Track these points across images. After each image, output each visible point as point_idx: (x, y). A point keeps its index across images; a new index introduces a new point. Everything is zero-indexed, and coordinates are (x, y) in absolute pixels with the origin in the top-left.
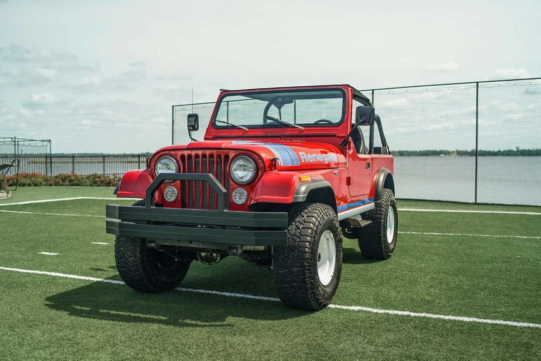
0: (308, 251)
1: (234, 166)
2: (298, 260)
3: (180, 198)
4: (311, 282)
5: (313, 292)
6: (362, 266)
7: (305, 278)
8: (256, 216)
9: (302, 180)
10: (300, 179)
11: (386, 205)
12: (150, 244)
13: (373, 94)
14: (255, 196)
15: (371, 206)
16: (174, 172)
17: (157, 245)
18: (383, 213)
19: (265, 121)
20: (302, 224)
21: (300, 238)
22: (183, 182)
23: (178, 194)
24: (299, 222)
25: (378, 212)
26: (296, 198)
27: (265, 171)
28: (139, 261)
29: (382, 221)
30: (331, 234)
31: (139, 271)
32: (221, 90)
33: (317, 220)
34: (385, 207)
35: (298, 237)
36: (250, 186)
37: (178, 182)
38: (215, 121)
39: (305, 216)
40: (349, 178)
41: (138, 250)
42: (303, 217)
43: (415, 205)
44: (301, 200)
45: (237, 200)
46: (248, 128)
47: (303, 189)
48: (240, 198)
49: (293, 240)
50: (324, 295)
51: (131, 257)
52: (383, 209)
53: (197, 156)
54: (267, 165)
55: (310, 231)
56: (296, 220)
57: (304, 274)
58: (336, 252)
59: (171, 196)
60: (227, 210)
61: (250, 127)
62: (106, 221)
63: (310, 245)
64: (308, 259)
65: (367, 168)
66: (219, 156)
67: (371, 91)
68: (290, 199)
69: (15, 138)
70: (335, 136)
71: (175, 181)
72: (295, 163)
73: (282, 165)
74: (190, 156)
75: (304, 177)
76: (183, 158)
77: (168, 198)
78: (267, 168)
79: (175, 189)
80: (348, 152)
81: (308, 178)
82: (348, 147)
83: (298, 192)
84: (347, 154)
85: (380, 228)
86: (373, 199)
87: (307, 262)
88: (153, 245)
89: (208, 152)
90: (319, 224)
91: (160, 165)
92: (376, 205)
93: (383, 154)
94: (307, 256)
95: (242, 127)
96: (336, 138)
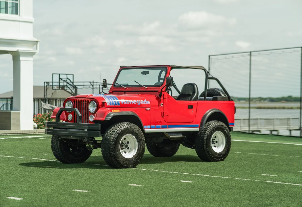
0: (112, 141)
1: (90, 105)
2: (108, 144)
3: (73, 119)
8: (88, 125)
9: (113, 112)
10: (111, 111)
11: (209, 129)
15: (197, 129)
16: (71, 107)
17: (61, 138)
18: (206, 134)
23: (73, 117)
24: (112, 129)
25: (203, 133)
26: (106, 119)
27: (100, 108)
29: (205, 138)
31: (59, 152)
32: (121, 66)
34: (209, 131)
35: (110, 135)
36: (95, 113)
37: (73, 112)
38: (115, 83)
40: (163, 113)
41: (59, 142)
42: (115, 127)
44: (109, 119)
47: (112, 115)
48: (91, 119)
51: (56, 145)
52: (207, 132)
53: (83, 101)
58: (138, 145)
59: (70, 118)
60: (81, 123)
61: (127, 87)
65: (188, 108)
66: (86, 101)
68: (104, 119)
72: (117, 104)
73: (109, 105)
74: (77, 101)
75: (114, 110)
76: (74, 101)
77: (69, 119)
78: (100, 106)
79: (72, 115)
80: (163, 100)
81: (118, 111)
82: (162, 97)
83: (108, 116)
84: (162, 100)
85: (203, 142)
86: (199, 126)
87: (111, 145)
88: (60, 138)
89: (82, 99)
90: (120, 130)
91: (67, 105)
92: (200, 129)
93: (220, 100)
94: (111, 143)
95: (123, 87)
96: (157, 92)
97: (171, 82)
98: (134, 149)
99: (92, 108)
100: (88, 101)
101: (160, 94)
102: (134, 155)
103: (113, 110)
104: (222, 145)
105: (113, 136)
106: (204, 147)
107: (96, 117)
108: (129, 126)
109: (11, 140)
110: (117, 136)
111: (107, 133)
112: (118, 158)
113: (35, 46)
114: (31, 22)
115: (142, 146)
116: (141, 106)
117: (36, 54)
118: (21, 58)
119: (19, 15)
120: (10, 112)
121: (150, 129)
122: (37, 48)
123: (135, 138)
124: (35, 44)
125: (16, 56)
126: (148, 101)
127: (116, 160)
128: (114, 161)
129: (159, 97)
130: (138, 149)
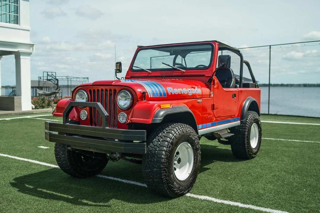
0: (164, 157)
1: (119, 97)
2: (157, 163)
3: (89, 117)
4: (166, 179)
5: (168, 186)
6: (230, 164)
7: (162, 176)
9: (162, 108)
10: (160, 106)
11: (249, 122)
12: (68, 148)
13: (270, 48)
15: (238, 123)
17: (72, 148)
18: (247, 128)
19: (174, 66)
21: (159, 148)
22: (91, 108)
23: (88, 115)
24: (160, 136)
25: (243, 127)
26: (154, 120)
27: (138, 101)
28: (67, 158)
29: (246, 133)
30: (189, 144)
31: (68, 164)
32: (138, 46)
33: (173, 135)
34: (249, 124)
35: (158, 147)
36: (128, 110)
37: (88, 108)
38: (132, 67)
39: (165, 133)
40: (214, 105)
41: (66, 151)
42: (164, 133)
43: (295, 120)
44: (158, 122)
45: (121, 120)
46: (151, 71)
47: (162, 113)
48: (122, 118)
49: (155, 149)
50: (179, 187)
51: (62, 155)
52: (247, 125)
53: (102, 90)
55: (166, 143)
56: (159, 135)
57: (161, 173)
58: (194, 157)
59: (84, 116)
60: (108, 128)
62: (45, 132)
63: (166, 153)
64: (164, 163)
65: (233, 98)
66: (111, 90)
67: (269, 47)
68: (150, 121)
69: (68, 77)
70: (204, 76)
71: (85, 107)
72: (163, 94)
73: (152, 97)
74: (94, 90)
75: (164, 105)
76: (90, 91)
77: (82, 117)
78: (139, 98)
79: (86, 112)
80: (213, 87)
81: (168, 106)
82: (212, 83)
83: (157, 116)
85: (244, 138)
86: (239, 119)
87: (163, 165)
88: (70, 148)
89: (104, 88)
90: (175, 138)
91: (77, 96)
92: (241, 122)
93: (251, 88)
94: (163, 161)
95: (147, 70)
96: (204, 77)
97: (227, 63)
98: (188, 163)
99: (123, 102)
100: (115, 91)
101: (210, 79)
102: (190, 173)
103: (162, 106)
104: (255, 138)
105: (165, 148)
106: (245, 144)
107: (132, 117)
108: (185, 130)
109: (13, 121)
110: (170, 149)
111: (152, 142)
112: (173, 184)
113: (32, 48)
114: (29, 31)
115: (198, 158)
116: (194, 96)
117: (32, 54)
118: (21, 57)
119: (20, 25)
120: (14, 98)
121: (202, 129)
122: (33, 50)
123: (191, 146)
124: (31, 47)
125: (18, 56)
126: (199, 89)
127: (169, 187)
128: (167, 189)
129: (208, 84)
130: (194, 163)
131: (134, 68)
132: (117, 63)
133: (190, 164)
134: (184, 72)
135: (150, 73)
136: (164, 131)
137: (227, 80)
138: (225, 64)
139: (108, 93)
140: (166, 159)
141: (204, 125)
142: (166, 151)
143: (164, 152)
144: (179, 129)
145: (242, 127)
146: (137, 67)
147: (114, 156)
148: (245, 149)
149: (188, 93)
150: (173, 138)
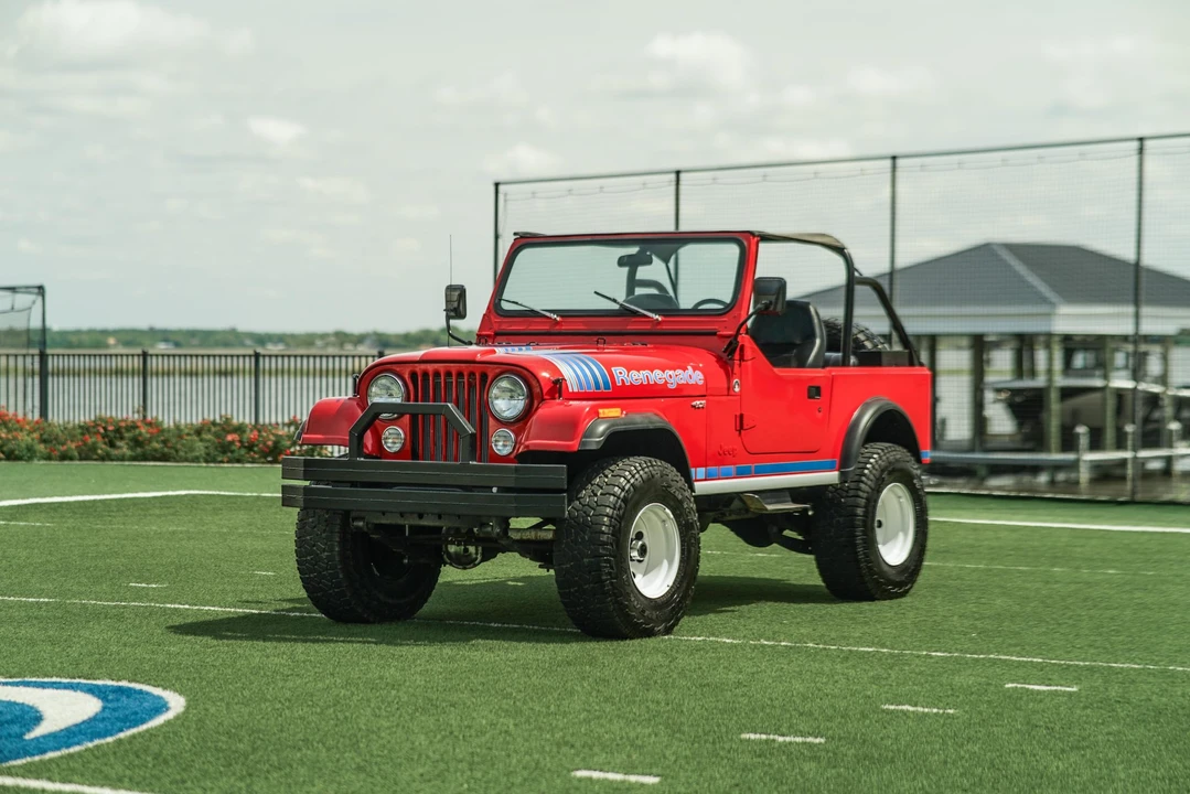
0: (607, 531)
1: (495, 391)
2: (590, 544)
3: (408, 447)
4: (612, 583)
5: (617, 602)
7: (601, 575)
8: (517, 469)
9: (601, 416)
10: (595, 412)
11: (871, 475)
12: (355, 524)
14: (527, 439)
15: (830, 477)
16: (399, 401)
17: (367, 524)
18: (861, 494)
19: (630, 291)
20: (601, 488)
21: (594, 510)
22: (414, 417)
23: (405, 439)
24: (597, 484)
25: (852, 493)
26: (584, 443)
27: (543, 400)
28: (337, 559)
29: (859, 512)
30: (667, 510)
31: (338, 577)
32: (515, 234)
33: (629, 481)
34: (869, 483)
36: (520, 423)
37: (407, 418)
38: (500, 300)
39: (610, 475)
40: (742, 416)
41: (337, 539)
42: (606, 476)
44: (594, 447)
45: (499, 448)
46: (562, 316)
47: (601, 428)
48: (503, 444)
49: (585, 512)
50: (643, 611)
51: (324, 550)
52: (862, 485)
53: (437, 374)
54: (545, 391)
55: (612, 499)
56: (593, 482)
57: (599, 569)
58: (682, 545)
59: (395, 443)
60: (474, 462)
61: (565, 314)
62: (283, 486)
63: (610, 520)
64: (606, 543)
65: (809, 397)
66: (472, 374)
68: (575, 445)
70: (715, 334)
71: (401, 415)
74: (425, 375)
75: (606, 410)
76: (413, 375)
77: (390, 445)
78: (546, 394)
79: (401, 431)
80: (740, 365)
81: (615, 412)
82: (737, 356)
83: (590, 433)
84: (736, 369)
85: (854, 527)
86: (837, 466)
87: (604, 549)
88: (361, 524)
89: (454, 368)
90: (632, 487)
91: (375, 389)
92: (843, 475)
93: (890, 365)
94: (604, 538)
95: (548, 314)
96: (716, 338)
97: (777, 299)
98: (665, 563)
99: (506, 404)
100: (484, 376)
101: (730, 344)
102: (671, 584)
103: (601, 411)
105: (608, 510)
106: (855, 545)
108: (656, 471)
110: (621, 512)
111: (578, 499)
112: (627, 595)
116: (682, 391)
121: (705, 480)
123: (672, 516)
126: (698, 372)
129: (725, 356)
130: (682, 561)
131: (506, 306)
132: (450, 289)
133: (671, 563)
134: (659, 323)
135: (557, 323)
136: (607, 472)
137: (798, 342)
138: (771, 302)
139: (466, 380)
140: (613, 535)
141: (713, 469)
142: (612, 517)
143: (606, 519)
144: (643, 469)
145: (847, 492)
146: (517, 303)
147: (488, 532)
148: (858, 561)
149: (666, 382)
150: (627, 488)
